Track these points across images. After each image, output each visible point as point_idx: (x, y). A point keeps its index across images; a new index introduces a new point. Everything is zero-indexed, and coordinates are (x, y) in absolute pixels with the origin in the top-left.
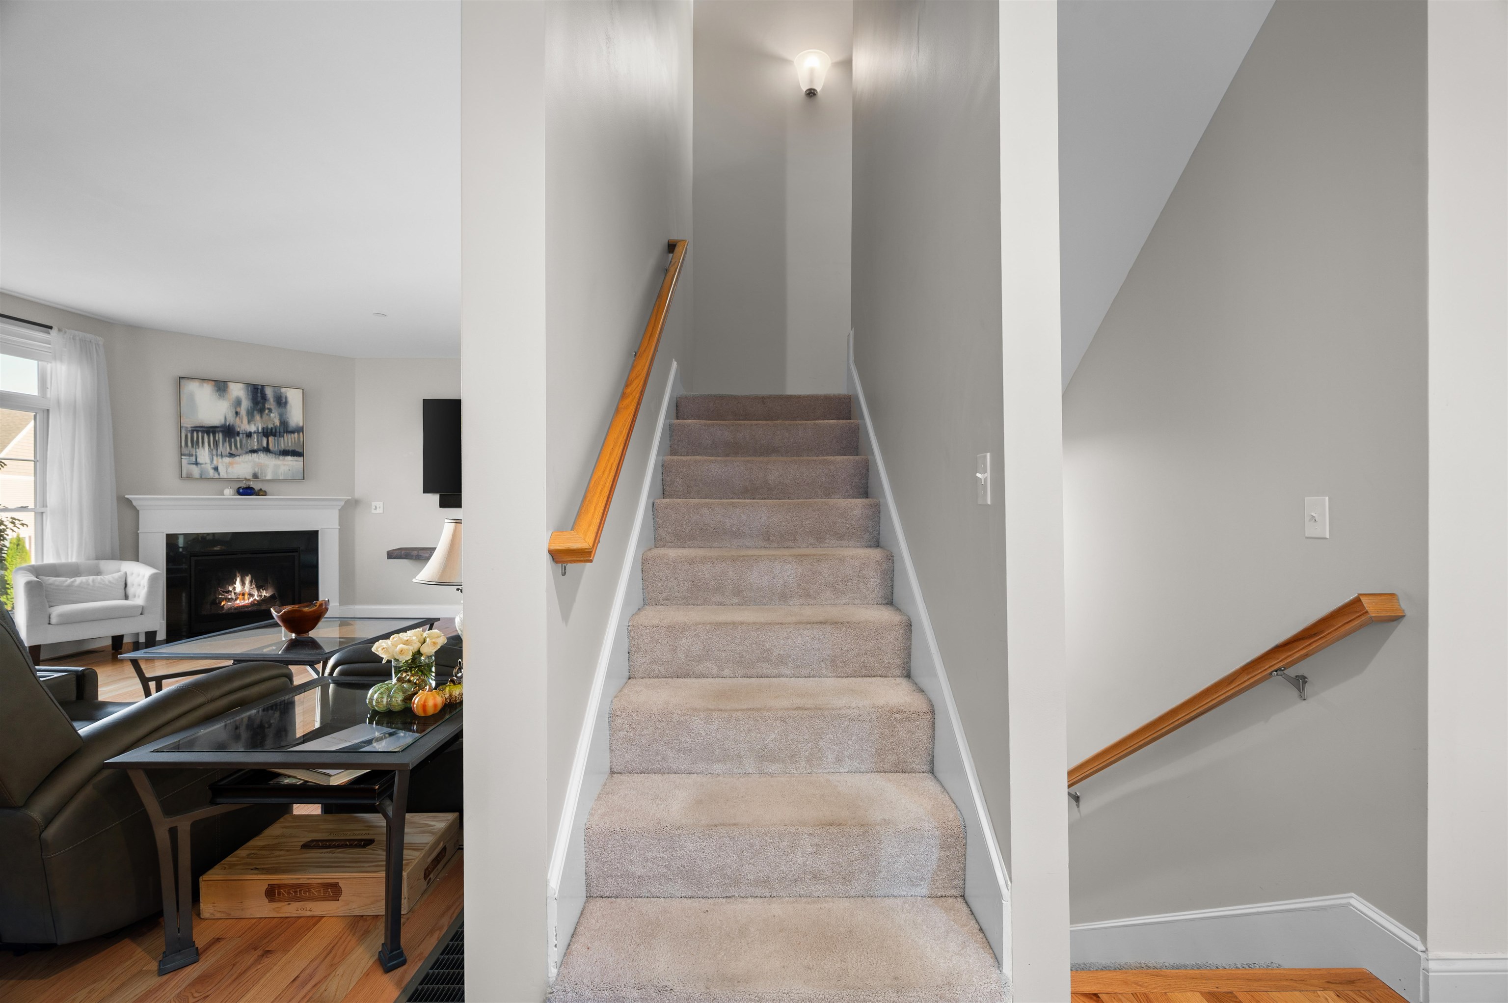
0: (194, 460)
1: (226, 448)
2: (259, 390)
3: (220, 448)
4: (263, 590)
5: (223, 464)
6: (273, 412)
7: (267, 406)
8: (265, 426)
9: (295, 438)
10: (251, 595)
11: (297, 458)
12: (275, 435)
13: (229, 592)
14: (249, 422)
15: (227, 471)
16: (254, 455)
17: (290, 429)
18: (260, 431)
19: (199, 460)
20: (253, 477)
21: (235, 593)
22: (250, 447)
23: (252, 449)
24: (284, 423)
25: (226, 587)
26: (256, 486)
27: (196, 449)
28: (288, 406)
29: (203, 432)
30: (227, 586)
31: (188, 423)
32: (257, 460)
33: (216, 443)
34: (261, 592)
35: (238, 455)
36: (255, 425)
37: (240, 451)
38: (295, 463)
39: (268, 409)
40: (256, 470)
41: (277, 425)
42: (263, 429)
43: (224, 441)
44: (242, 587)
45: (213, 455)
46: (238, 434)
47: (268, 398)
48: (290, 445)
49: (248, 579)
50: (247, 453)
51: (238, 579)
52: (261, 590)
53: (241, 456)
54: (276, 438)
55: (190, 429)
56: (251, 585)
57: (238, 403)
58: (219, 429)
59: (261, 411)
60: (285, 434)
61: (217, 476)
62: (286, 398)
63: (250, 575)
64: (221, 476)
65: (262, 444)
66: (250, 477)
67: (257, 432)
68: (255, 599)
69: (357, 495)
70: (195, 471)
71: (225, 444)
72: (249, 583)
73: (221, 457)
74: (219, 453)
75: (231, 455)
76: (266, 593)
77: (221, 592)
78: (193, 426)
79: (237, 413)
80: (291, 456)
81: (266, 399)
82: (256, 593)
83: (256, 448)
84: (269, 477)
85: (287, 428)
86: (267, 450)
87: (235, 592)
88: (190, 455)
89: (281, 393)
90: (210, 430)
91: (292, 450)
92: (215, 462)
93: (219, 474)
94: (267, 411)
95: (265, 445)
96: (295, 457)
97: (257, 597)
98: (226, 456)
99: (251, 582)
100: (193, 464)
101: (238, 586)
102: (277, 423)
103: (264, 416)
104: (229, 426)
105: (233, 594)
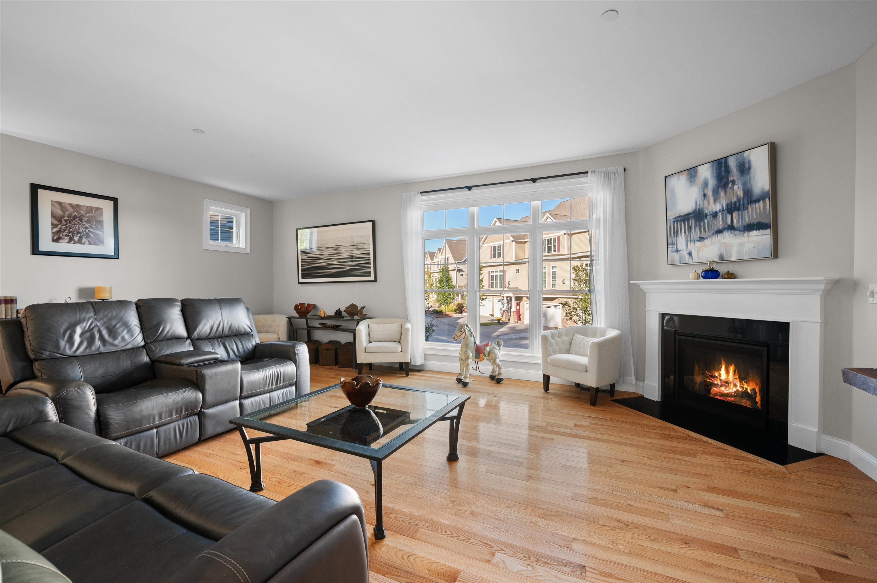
0: (675, 248)
1: (697, 233)
2: (723, 164)
3: (692, 234)
4: (745, 382)
5: (695, 247)
6: (736, 183)
7: (730, 179)
8: (729, 202)
9: (760, 207)
10: (735, 386)
11: (763, 231)
12: (738, 210)
13: (715, 377)
14: (715, 202)
15: (698, 256)
16: (720, 235)
17: (754, 198)
18: (724, 208)
19: (679, 248)
20: (719, 258)
21: (720, 380)
22: (716, 228)
23: (718, 229)
24: (748, 192)
25: (712, 371)
26: (722, 269)
27: (676, 238)
28: (752, 171)
29: (681, 221)
30: (714, 371)
31: (672, 216)
32: (722, 240)
33: (690, 229)
34: (743, 384)
35: (706, 238)
36: (720, 203)
37: (708, 233)
38: (760, 238)
39: (732, 181)
40: (722, 251)
41: (740, 197)
42: (727, 205)
43: (696, 226)
44: (727, 375)
45: (687, 241)
46: (706, 216)
47: (731, 169)
48: (754, 217)
49: (732, 369)
50: (713, 234)
51: (723, 367)
52: (743, 382)
53: (709, 239)
54: (740, 212)
55: (672, 220)
56: (734, 375)
57: (706, 184)
58: (691, 215)
59: (725, 186)
60: (749, 205)
61: (691, 261)
62: (749, 162)
63: (733, 365)
64: (694, 261)
65: (726, 222)
66: (716, 259)
67: (722, 210)
68: (738, 390)
69: (856, 274)
70: (676, 257)
71: (696, 229)
72: (732, 373)
73: (693, 242)
74: (692, 238)
75: (701, 239)
76: (748, 386)
77: (708, 375)
78: (674, 217)
79: (705, 195)
80: (756, 230)
81: (729, 172)
82: (739, 384)
83: (721, 227)
84: (734, 258)
85: (751, 198)
86: (731, 228)
87: (720, 378)
88: (673, 244)
89: (744, 158)
90: (684, 218)
91: (757, 223)
92: (689, 248)
93: (692, 259)
94: (730, 185)
95: (729, 222)
96: (761, 231)
97: (740, 388)
98: (698, 241)
99: (734, 372)
100: (675, 251)
101: (723, 372)
102: (741, 194)
103: (728, 191)
104: (699, 209)
105: (719, 380)
